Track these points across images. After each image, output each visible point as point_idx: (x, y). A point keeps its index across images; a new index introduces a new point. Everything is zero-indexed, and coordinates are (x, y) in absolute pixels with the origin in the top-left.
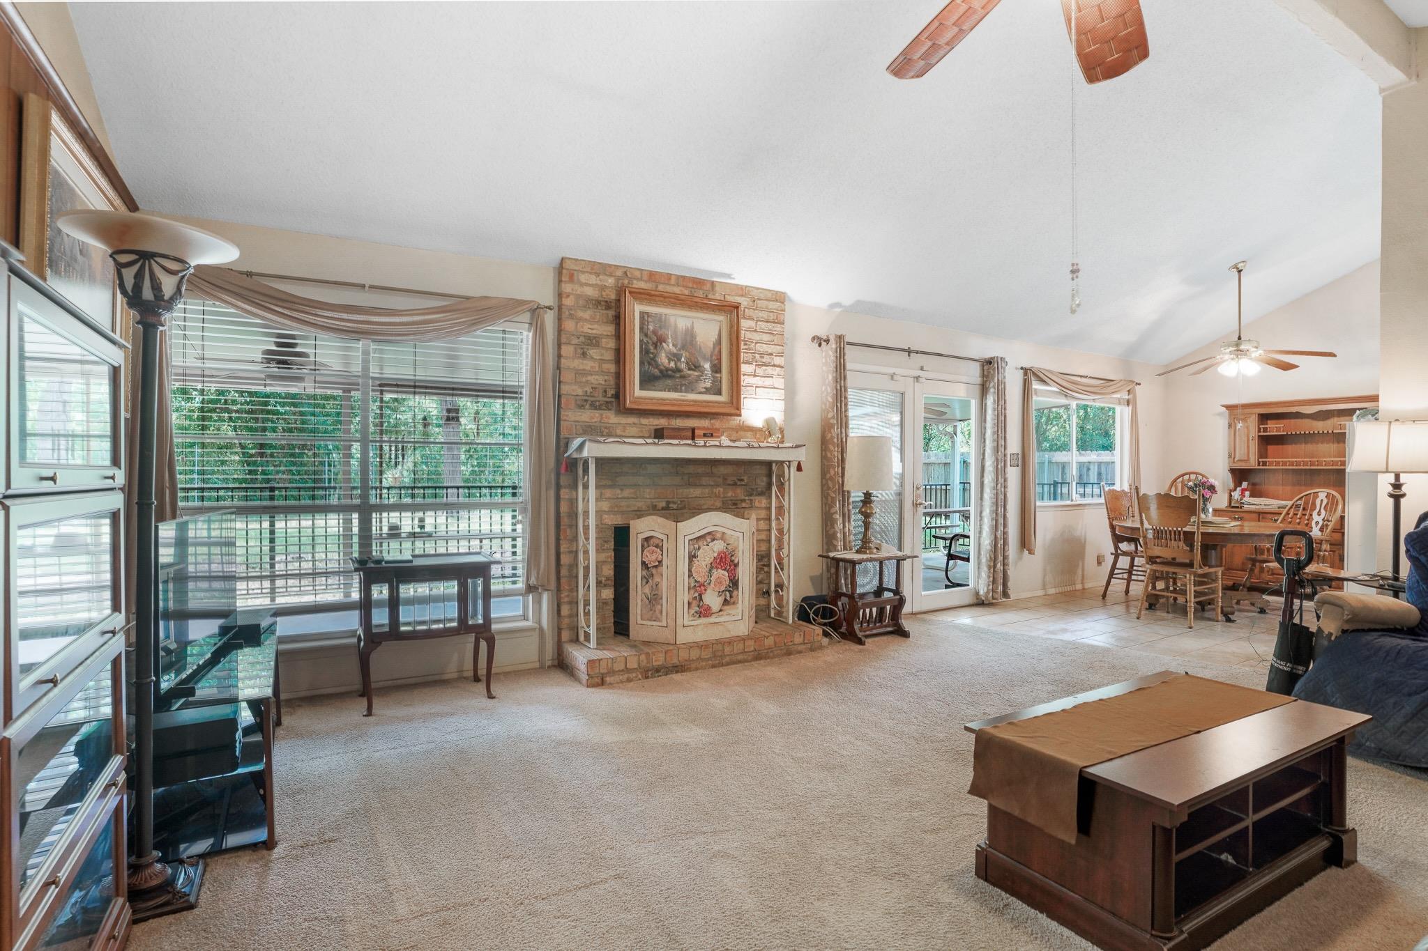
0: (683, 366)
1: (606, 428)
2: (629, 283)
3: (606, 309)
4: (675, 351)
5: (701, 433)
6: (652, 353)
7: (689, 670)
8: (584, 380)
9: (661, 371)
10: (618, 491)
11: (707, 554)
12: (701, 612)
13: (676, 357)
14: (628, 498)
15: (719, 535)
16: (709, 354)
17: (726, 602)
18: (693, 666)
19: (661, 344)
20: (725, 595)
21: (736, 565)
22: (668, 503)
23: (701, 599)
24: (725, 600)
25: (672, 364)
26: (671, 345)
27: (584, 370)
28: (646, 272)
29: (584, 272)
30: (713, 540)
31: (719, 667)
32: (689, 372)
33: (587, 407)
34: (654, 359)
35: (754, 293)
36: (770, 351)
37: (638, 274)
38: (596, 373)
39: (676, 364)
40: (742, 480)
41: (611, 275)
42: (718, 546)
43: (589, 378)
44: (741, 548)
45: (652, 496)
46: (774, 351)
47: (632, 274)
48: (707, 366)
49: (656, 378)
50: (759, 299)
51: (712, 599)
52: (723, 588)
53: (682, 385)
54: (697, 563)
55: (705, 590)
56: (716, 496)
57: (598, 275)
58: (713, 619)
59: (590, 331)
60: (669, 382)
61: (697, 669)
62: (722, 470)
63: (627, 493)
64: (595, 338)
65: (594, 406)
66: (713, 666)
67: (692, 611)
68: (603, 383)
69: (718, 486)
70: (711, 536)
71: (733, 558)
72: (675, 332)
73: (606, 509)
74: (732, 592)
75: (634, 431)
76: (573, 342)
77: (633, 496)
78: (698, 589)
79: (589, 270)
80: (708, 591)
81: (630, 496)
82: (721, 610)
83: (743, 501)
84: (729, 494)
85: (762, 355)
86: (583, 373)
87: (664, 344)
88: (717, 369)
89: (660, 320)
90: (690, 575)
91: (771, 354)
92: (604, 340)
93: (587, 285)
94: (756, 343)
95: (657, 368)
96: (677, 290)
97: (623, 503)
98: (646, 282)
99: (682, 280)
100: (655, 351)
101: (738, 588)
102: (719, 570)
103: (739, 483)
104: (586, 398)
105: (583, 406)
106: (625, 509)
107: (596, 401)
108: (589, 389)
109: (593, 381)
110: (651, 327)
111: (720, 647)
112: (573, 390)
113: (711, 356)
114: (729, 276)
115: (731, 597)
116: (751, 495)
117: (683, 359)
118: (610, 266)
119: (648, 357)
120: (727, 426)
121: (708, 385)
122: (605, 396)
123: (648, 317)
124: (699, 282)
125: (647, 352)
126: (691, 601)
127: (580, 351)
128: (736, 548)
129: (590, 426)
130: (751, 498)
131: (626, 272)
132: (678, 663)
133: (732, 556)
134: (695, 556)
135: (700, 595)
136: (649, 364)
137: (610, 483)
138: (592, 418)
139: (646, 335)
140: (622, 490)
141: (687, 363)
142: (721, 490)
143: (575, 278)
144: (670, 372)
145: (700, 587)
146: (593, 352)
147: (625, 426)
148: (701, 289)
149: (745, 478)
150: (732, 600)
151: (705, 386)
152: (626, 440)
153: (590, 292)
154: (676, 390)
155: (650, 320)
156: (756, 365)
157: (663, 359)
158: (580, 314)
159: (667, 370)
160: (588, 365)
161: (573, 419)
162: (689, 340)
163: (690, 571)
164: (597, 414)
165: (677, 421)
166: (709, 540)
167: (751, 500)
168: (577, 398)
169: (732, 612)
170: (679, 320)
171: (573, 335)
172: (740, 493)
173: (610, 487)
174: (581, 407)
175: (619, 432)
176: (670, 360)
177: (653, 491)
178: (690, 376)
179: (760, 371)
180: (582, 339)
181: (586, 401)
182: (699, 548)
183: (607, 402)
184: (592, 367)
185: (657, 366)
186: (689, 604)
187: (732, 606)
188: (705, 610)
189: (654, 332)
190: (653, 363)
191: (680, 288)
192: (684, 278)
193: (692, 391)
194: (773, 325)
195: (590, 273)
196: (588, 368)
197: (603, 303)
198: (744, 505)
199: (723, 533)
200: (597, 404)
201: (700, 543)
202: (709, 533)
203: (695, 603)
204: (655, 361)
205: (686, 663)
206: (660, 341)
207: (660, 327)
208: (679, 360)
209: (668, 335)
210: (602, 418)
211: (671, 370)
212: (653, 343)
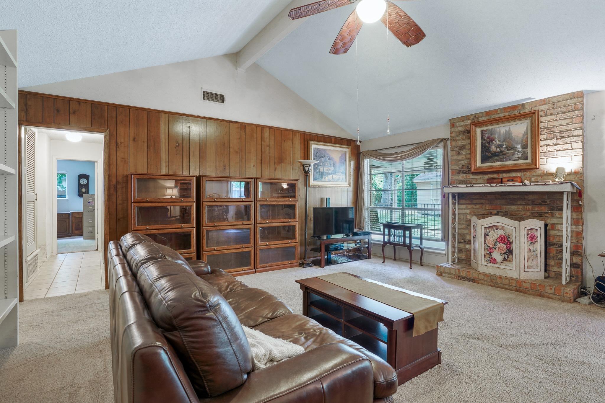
0: (504, 149)
1: (468, 181)
2: (477, 120)
3: (467, 133)
4: (500, 143)
5: (506, 180)
6: (487, 147)
7: (478, 283)
8: (459, 163)
9: (492, 154)
10: (474, 206)
11: (493, 236)
12: (491, 261)
13: (501, 146)
14: (478, 209)
15: (500, 227)
16: (520, 140)
17: (505, 259)
18: (480, 282)
19: (492, 142)
20: (505, 256)
21: (511, 243)
22: (498, 212)
23: (491, 255)
24: (504, 258)
25: (498, 150)
26: (497, 142)
27: (459, 159)
28: (484, 113)
29: (458, 122)
30: (497, 229)
31: (493, 287)
32: (508, 151)
33: (461, 173)
34: (488, 149)
35: (554, 100)
36: (569, 128)
37: (481, 115)
38: (464, 160)
39: (500, 149)
40: (546, 202)
41: (469, 119)
42: (500, 232)
43: (461, 162)
44: (514, 234)
45: (489, 209)
46: (573, 128)
47: (478, 116)
48: (519, 146)
49: (490, 157)
50: (557, 102)
51: (496, 255)
52: (503, 252)
53: (503, 158)
54: (489, 238)
55: (493, 251)
56: (527, 210)
57: (463, 121)
58: (497, 265)
59: (461, 144)
60: (497, 158)
61: (482, 284)
62: (531, 197)
63: (477, 207)
64: (463, 146)
65: (463, 173)
66: (491, 286)
67: (486, 259)
68: (467, 163)
69: (529, 205)
70: (496, 227)
71: (509, 239)
72: (500, 135)
73: (469, 213)
74: (509, 255)
75: (481, 181)
76: (455, 150)
77: (481, 208)
78: (489, 251)
79: (460, 120)
80: (495, 252)
81: (479, 208)
82: (502, 263)
83: (547, 213)
84: (536, 209)
85: (561, 132)
86: (460, 160)
87: (493, 142)
88: (525, 147)
89: (491, 131)
90: (485, 243)
91: (571, 130)
92: (467, 146)
93: (459, 126)
94: (557, 127)
95: (490, 153)
96: (502, 115)
97: (476, 211)
98: (485, 116)
99: (505, 109)
100: (489, 146)
101: (512, 254)
102: (501, 244)
103: (543, 204)
104: (460, 170)
105: (459, 173)
106: (477, 213)
107: (464, 171)
108: (461, 166)
109: (463, 163)
110: (487, 136)
111: (495, 278)
112: (455, 168)
113: (521, 141)
114: (530, 99)
115: (508, 257)
116: (553, 210)
117: (504, 146)
118: (468, 116)
119: (485, 148)
120: (534, 174)
121: (520, 155)
122: (467, 168)
123: (485, 132)
124: (514, 107)
125: (485, 147)
126: (485, 254)
127: (457, 152)
128: (512, 234)
129: (462, 181)
130: (553, 212)
131: (475, 116)
132: (473, 278)
133: (508, 238)
134: (487, 235)
135: (490, 253)
136: (486, 152)
137: (470, 202)
138: (463, 177)
139: (484, 140)
140: (475, 205)
141: (507, 148)
142: (530, 207)
143: (455, 125)
144: (497, 154)
145: (490, 249)
146: (463, 152)
147: (476, 179)
148: (516, 110)
149: (548, 202)
150: (509, 259)
151: (517, 156)
152: (477, 185)
153: (460, 129)
154: (500, 161)
155: (486, 133)
156: (557, 139)
157: (493, 148)
158: (458, 138)
159: (495, 152)
160: (460, 157)
161: (455, 178)
162: (508, 136)
163: (485, 241)
164: (465, 175)
165: (503, 175)
166: (495, 229)
167: (552, 213)
168: (457, 170)
169: (510, 265)
170: (502, 129)
171: (454, 147)
172: (544, 209)
173: (470, 204)
174: (458, 173)
175: (474, 182)
176: (497, 148)
177: (490, 206)
178: (508, 153)
179: (560, 142)
180: (458, 148)
181: (460, 171)
182: (489, 232)
183: (469, 170)
184: (462, 158)
185: (490, 152)
186: (485, 255)
187: (509, 262)
188: (493, 260)
189: (488, 138)
190: (488, 151)
191: (503, 114)
192: (505, 108)
193: (510, 160)
194: (571, 113)
195: (460, 121)
196: (461, 158)
197: (466, 132)
198: (547, 215)
199: (503, 226)
200: (465, 171)
201: (490, 230)
202: (495, 226)
203: (487, 256)
204: (489, 150)
205: (477, 279)
206: (491, 140)
207: (492, 135)
208: (502, 147)
209: (495, 137)
210: (467, 177)
211: (497, 152)
212: (488, 142)
